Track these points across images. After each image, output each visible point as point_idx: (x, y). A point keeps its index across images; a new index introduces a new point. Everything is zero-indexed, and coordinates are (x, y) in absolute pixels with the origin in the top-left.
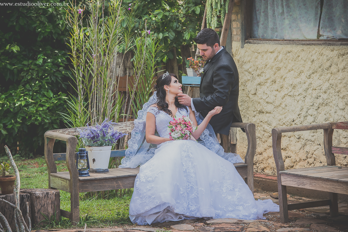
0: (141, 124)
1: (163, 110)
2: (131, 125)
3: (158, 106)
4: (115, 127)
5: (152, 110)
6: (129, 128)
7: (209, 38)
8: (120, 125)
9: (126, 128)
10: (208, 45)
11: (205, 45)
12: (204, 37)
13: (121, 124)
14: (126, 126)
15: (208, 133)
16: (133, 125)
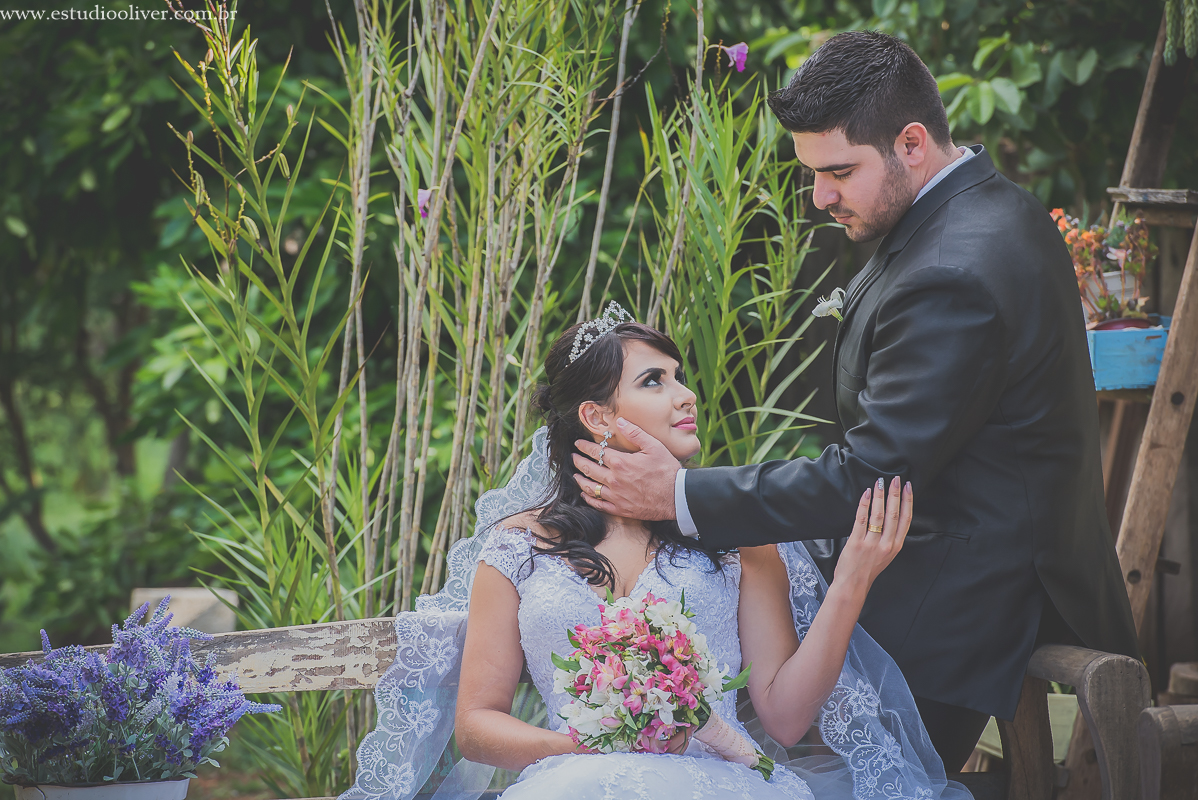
0: (440, 635)
1: (563, 555)
2: (375, 641)
3: (546, 526)
4: (263, 650)
5: (503, 547)
6: (362, 659)
7: (861, 93)
8: (300, 642)
9: (338, 661)
10: (853, 137)
11: (838, 136)
12: (829, 84)
13: (306, 635)
14: (342, 649)
15: (874, 705)
16: (389, 641)
